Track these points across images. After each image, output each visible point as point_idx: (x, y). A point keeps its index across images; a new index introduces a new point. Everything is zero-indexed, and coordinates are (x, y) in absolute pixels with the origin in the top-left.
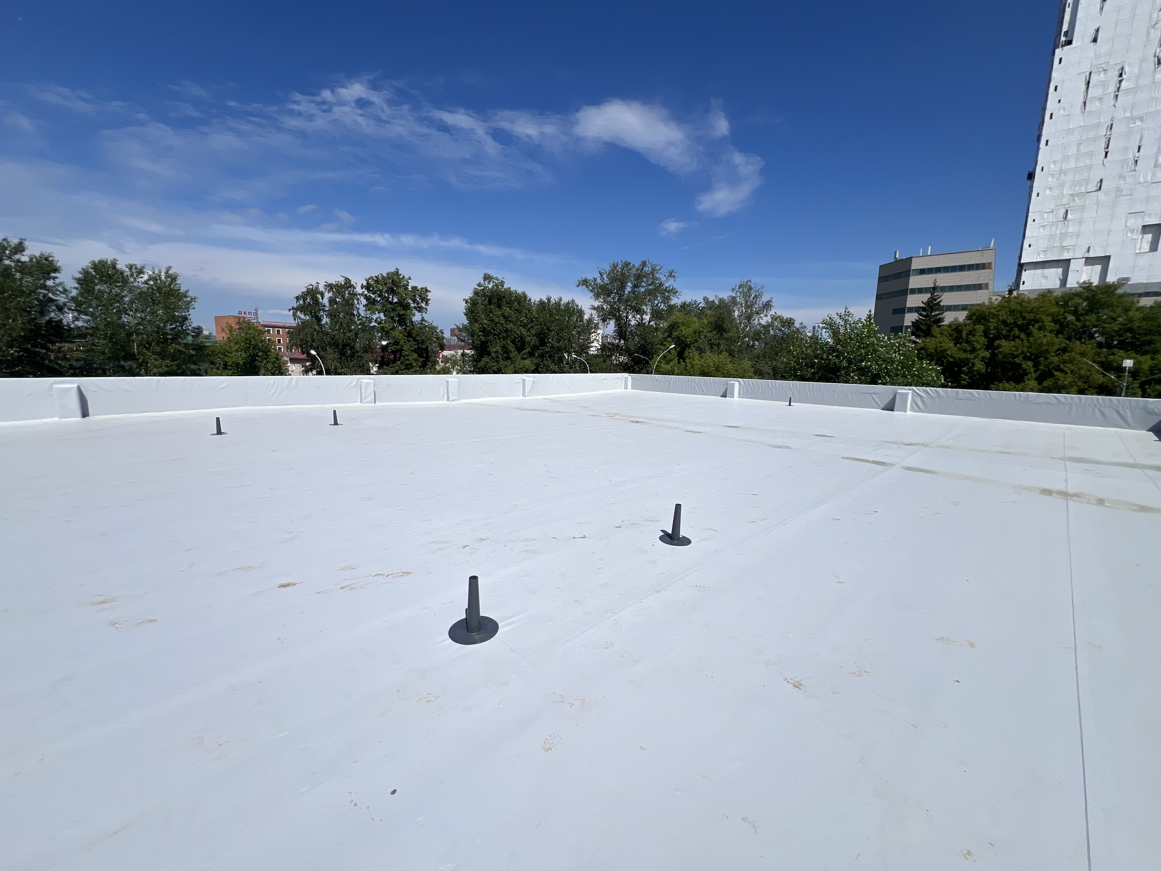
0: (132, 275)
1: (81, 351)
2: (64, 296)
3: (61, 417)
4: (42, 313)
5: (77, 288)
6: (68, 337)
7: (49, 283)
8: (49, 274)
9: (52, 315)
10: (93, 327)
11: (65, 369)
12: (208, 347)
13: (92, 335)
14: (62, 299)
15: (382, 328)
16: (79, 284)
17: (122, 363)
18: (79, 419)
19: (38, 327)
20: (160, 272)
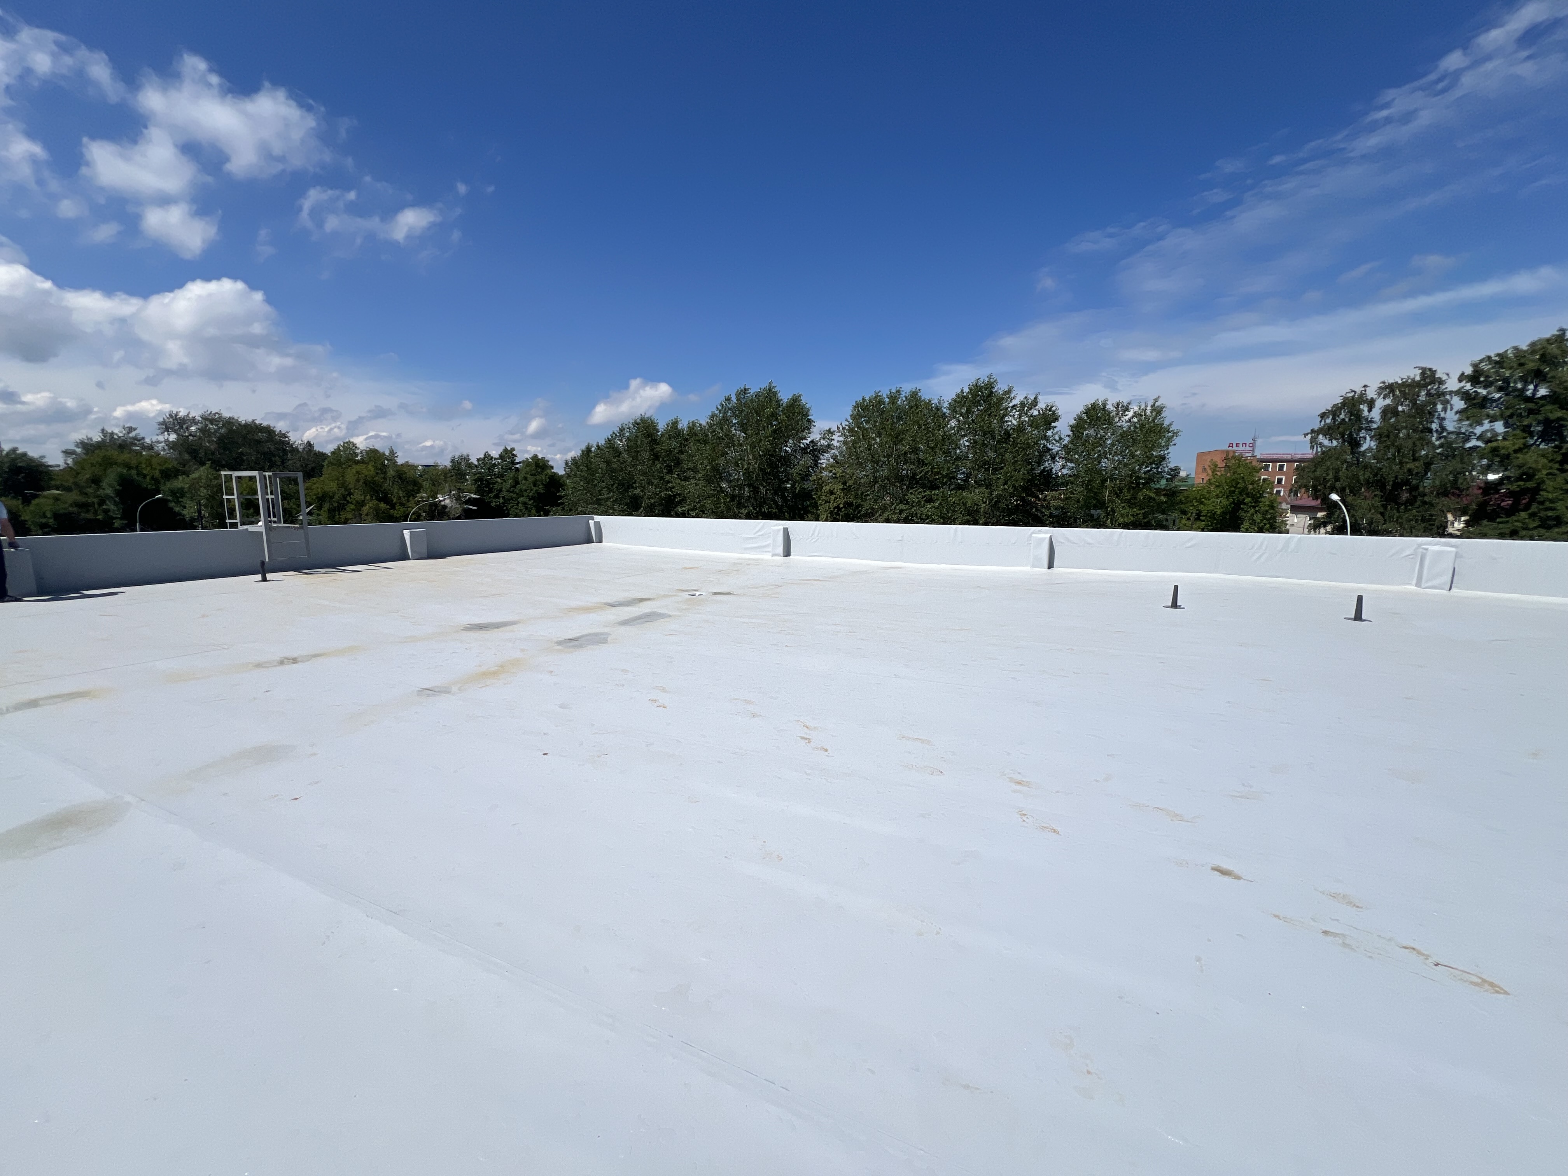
0: (1117, 414)
1: (1061, 499)
2: (1058, 444)
3: (1033, 566)
4: (1039, 463)
5: (1069, 436)
6: (1054, 485)
7: (1049, 433)
8: (1050, 424)
9: (1046, 464)
10: (1074, 475)
11: (1046, 517)
12: (1181, 492)
13: (1072, 483)
14: (1056, 448)
15: (1495, 450)
16: (1072, 431)
17: (1093, 512)
18: (1045, 570)
19: (1034, 477)
20: (1146, 406)
